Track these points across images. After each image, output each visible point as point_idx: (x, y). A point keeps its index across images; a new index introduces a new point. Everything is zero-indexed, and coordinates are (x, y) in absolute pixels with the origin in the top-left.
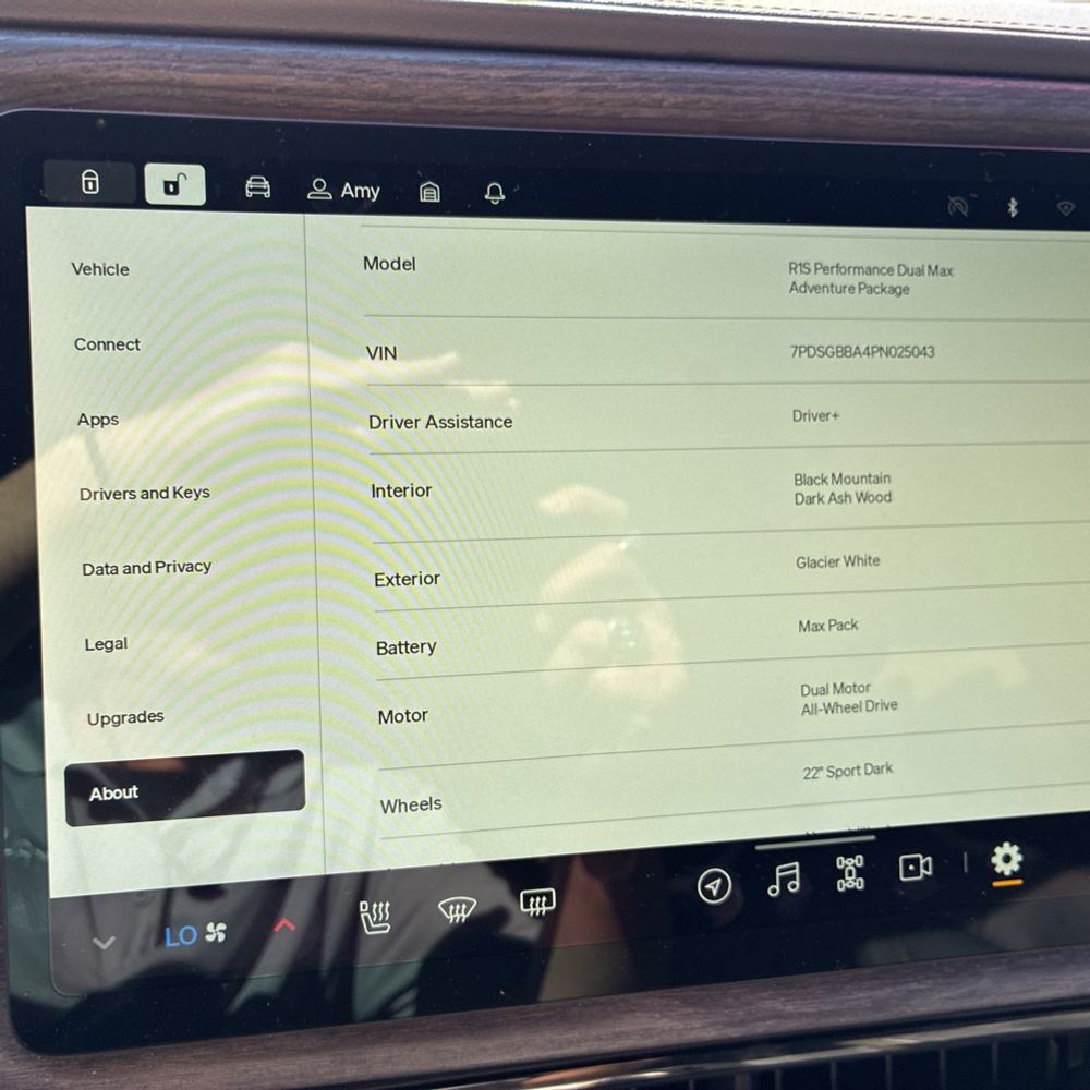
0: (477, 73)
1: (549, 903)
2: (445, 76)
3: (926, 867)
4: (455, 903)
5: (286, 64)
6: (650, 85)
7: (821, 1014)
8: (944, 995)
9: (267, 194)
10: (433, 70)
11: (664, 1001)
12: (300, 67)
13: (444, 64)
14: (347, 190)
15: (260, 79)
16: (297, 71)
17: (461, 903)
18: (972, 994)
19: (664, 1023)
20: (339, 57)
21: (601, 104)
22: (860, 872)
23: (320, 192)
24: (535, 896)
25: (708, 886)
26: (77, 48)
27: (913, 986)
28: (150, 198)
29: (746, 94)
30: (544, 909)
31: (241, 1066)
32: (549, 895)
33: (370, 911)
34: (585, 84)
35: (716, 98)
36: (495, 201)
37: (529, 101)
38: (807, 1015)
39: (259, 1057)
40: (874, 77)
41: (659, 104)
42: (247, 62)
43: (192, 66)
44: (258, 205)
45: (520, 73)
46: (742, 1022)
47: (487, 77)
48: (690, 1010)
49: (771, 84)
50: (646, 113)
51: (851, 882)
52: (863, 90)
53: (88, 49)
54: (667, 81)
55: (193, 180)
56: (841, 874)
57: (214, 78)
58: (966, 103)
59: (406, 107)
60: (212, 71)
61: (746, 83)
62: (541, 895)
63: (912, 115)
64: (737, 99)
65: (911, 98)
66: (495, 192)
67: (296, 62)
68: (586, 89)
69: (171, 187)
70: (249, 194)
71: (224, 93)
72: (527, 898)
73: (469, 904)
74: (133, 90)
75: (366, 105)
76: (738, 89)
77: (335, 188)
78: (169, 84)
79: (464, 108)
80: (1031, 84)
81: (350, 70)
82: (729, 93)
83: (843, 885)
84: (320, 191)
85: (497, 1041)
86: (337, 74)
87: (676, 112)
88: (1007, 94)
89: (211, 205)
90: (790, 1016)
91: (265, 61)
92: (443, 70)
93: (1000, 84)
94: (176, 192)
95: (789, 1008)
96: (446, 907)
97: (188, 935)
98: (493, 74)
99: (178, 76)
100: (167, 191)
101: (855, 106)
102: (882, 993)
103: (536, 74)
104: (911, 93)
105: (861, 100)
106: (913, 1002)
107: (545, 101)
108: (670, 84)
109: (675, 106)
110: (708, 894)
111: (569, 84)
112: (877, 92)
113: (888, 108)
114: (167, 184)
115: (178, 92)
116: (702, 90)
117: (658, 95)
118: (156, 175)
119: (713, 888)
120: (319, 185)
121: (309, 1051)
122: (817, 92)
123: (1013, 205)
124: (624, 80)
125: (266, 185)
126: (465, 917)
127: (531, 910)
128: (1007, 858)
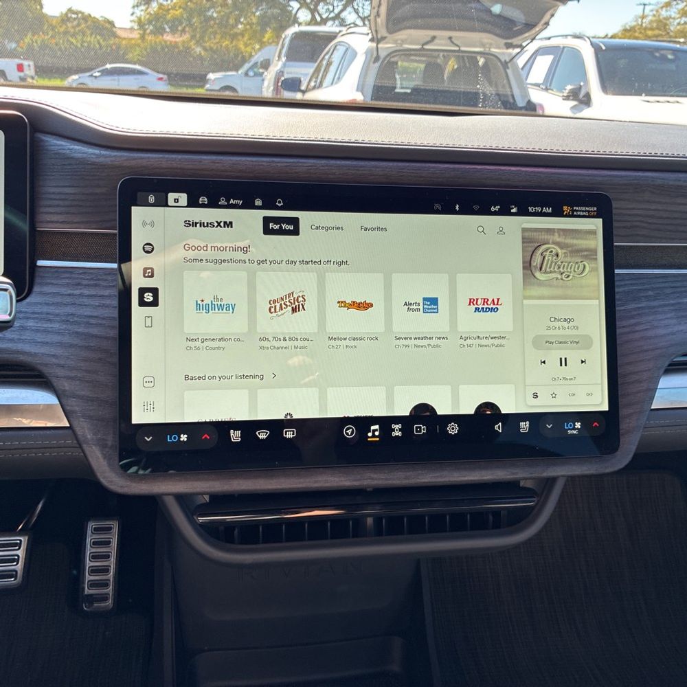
1: (293, 434)
2: (264, 165)
3: (424, 429)
4: (262, 432)
5: (214, 162)
6: (331, 168)
7: (387, 479)
9: (206, 203)
10: (260, 163)
13: (264, 162)
14: (232, 201)
15: (205, 167)
16: (217, 164)
17: (264, 432)
18: (441, 477)
19: (332, 479)
20: (229, 159)
21: (315, 174)
22: (400, 430)
23: (223, 202)
24: (289, 431)
25: (348, 432)
26: (149, 158)
27: (420, 472)
28: (169, 204)
29: (364, 170)
30: (292, 436)
31: (190, 483)
32: (293, 431)
33: (234, 433)
34: (310, 167)
35: (353, 172)
36: (280, 205)
37: (291, 173)
39: (196, 481)
40: (407, 164)
41: (334, 174)
42: (201, 162)
43: (184, 163)
44: (203, 206)
45: (289, 164)
46: (359, 480)
48: (341, 475)
50: (332, 177)
51: (397, 433)
52: (404, 168)
53: (152, 158)
54: (337, 166)
55: (183, 198)
56: (393, 430)
57: (191, 167)
58: (440, 173)
59: (251, 175)
60: (190, 164)
61: (363, 167)
62: (291, 431)
63: (421, 177)
64: (360, 172)
66: (280, 202)
67: (217, 161)
68: (310, 169)
69: (176, 200)
70: (200, 202)
71: (193, 171)
72: (286, 432)
73: (267, 433)
74: (166, 170)
75: (239, 174)
76: (361, 168)
77: (228, 200)
78: (177, 168)
79: (270, 176)
80: (462, 166)
81: (233, 164)
82: (358, 170)
83: (394, 434)
85: (275, 481)
86: (229, 164)
87: (340, 176)
88: (454, 169)
89: (189, 205)
91: (207, 161)
92: (263, 163)
94: (178, 202)
95: (375, 476)
96: (259, 433)
97: (175, 438)
98: (279, 164)
99: (179, 166)
100: (175, 202)
101: (401, 174)
102: (408, 474)
103: (295, 164)
104: (420, 170)
105: (403, 172)
106: (419, 477)
107: (296, 173)
109: (340, 174)
110: (347, 434)
111: (304, 167)
113: (412, 174)
114: (175, 199)
115: (179, 171)
116: (349, 169)
117: (334, 171)
118: (172, 196)
119: (349, 432)
120: (223, 200)
123: (457, 207)
124: (323, 166)
125: (206, 199)
126: (265, 437)
127: (287, 436)
128: (453, 429)
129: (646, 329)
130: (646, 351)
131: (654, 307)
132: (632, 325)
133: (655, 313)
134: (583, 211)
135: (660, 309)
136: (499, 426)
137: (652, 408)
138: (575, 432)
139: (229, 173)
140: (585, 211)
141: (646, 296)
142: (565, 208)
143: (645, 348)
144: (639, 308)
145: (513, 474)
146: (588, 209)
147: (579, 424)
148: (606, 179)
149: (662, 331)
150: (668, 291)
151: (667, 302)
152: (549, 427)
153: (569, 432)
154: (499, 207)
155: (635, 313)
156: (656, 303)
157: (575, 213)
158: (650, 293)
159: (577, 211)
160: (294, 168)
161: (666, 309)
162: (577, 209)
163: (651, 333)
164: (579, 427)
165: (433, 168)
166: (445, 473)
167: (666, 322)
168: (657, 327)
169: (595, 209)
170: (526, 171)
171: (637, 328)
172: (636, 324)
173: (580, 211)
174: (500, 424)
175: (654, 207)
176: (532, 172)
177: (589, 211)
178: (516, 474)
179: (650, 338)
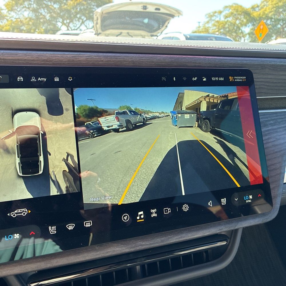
0: (65, 56)
1: (90, 224)
2: (59, 57)
3: (169, 211)
4: (70, 225)
5: (25, 55)
6: (100, 57)
7: (150, 244)
8: (176, 238)
9: (22, 80)
10: (56, 55)
11: (117, 244)
12: (28, 55)
14: (39, 79)
15: (20, 58)
16: (28, 56)
17: (71, 225)
18: (181, 237)
19: (118, 249)
20: (36, 53)
21: (91, 61)
22: (156, 213)
24: (87, 223)
25: (124, 218)
27: (169, 237)
29: (120, 59)
30: (90, 225)
31: (23, 266)
32: (90, 222)
33: (51, 229)
34: (87, 57)
35: (114, 60)
37: (76, 61)
38: (148, 244)
39: (28, 264)
40: (145, 55)
41: (102, 61)
42: (17, 55)
43: (5, 56)
45: (74, 56)
46: (134, 247)
47: (67, 56)
48: (123, 246)
49: (125, 57)
50: (100, 63)
51: (154, 215)
52: (143, 57)
54: (103, 57)
55: (6, 78)
56: (152, 213)
57: (10, 58)
58: (163, 60)
59: (51, 63)
60: (9, 56)
61: (120, 57)
62: (89, 222)
63: (153, 62)
64: (118, 60)
65: (152, 59)
66: (70, 79)
67: (27, 54)
68: (88, 58)
70: (18, 80)
71: (12, 61)
72: (86, 223)
73: (73, 225)
75: (42, 63)
76: (118, 58)
77: (37, 78)
79: (63, 63)
80: (175, 56)
81: (39, 56)
82: (116, 58)
83: (152, 216)
84: (33, 79)
85: (81, 256)
86: (36, 56)
87: (106, 62)
88: (170, 58)
90: (144, 245)
91: (21, 54)
92: (58, 55)
93: (169, 56)
95: (144, 243)
96: (68, 226)
97: (10, 237)
98: (68, 56)
99: (2, 58)
101: (141, 61)
102: (163, 239)
103: (77, 56)
104: (152, 58)
105: (143, 59)
106: (169, 240)
107: (80, 61)
108: (104, 57)
109: (106, 61)
110: (124, 219)
111: (84, 57)
112: (146, 58)
113: (148, 61)
115: (2, 61)
116: (111, 58)
117: (102, 59)
119: (125, 218)
120: (33, 78)
121: (39, 262)
122: (134, 58)
123: (174, 78)
124: (95, 57)
125: (22, 78)
126: (72, 228)
127: (87, 226)
128: (186, 208)
129: (274, 141)
130: (277, 152)
131: (275, 129)
132: (267, 139)
133: (277, 132)
134: (239, 79)
135: (278, 130)
136: (210, 203)
137: (284, 182)
138: (250, 201)
139: (36, 62)
140: (240, 79)
141: (270, 124)
142: (230, 78)
143: (276, 150)
144: (268, 130)
145: (220, 230)
146: (241, 78)
147: (251, 196)
148: (248, 62)
149: (282, 141)
150: (279, 120)
151: (280, 126)
152: (236, 200)
153: (247, 201)
154: (197, 78)
155: (267, 133)
156: (275, 127)
157: (235, 80)
158: (272, 122)
159: (236, 79)
160: (78, 58)
161: (281, 129)
162: (236, 78)
163: (277, 143)
164: (252, 198)
165: (159, 57)
166: (184, 235)
167: (282, 136)
168: (279, 139)
169: (245, 78)
170: (208, 58)
171: (270, 141)
172: (268, 139)
173: (238, 79)
174: (211, 201)
175: (269, 77)
176: (211, 59)
177: (242, 79)
178: (222, 229)
179: (277, 145)
